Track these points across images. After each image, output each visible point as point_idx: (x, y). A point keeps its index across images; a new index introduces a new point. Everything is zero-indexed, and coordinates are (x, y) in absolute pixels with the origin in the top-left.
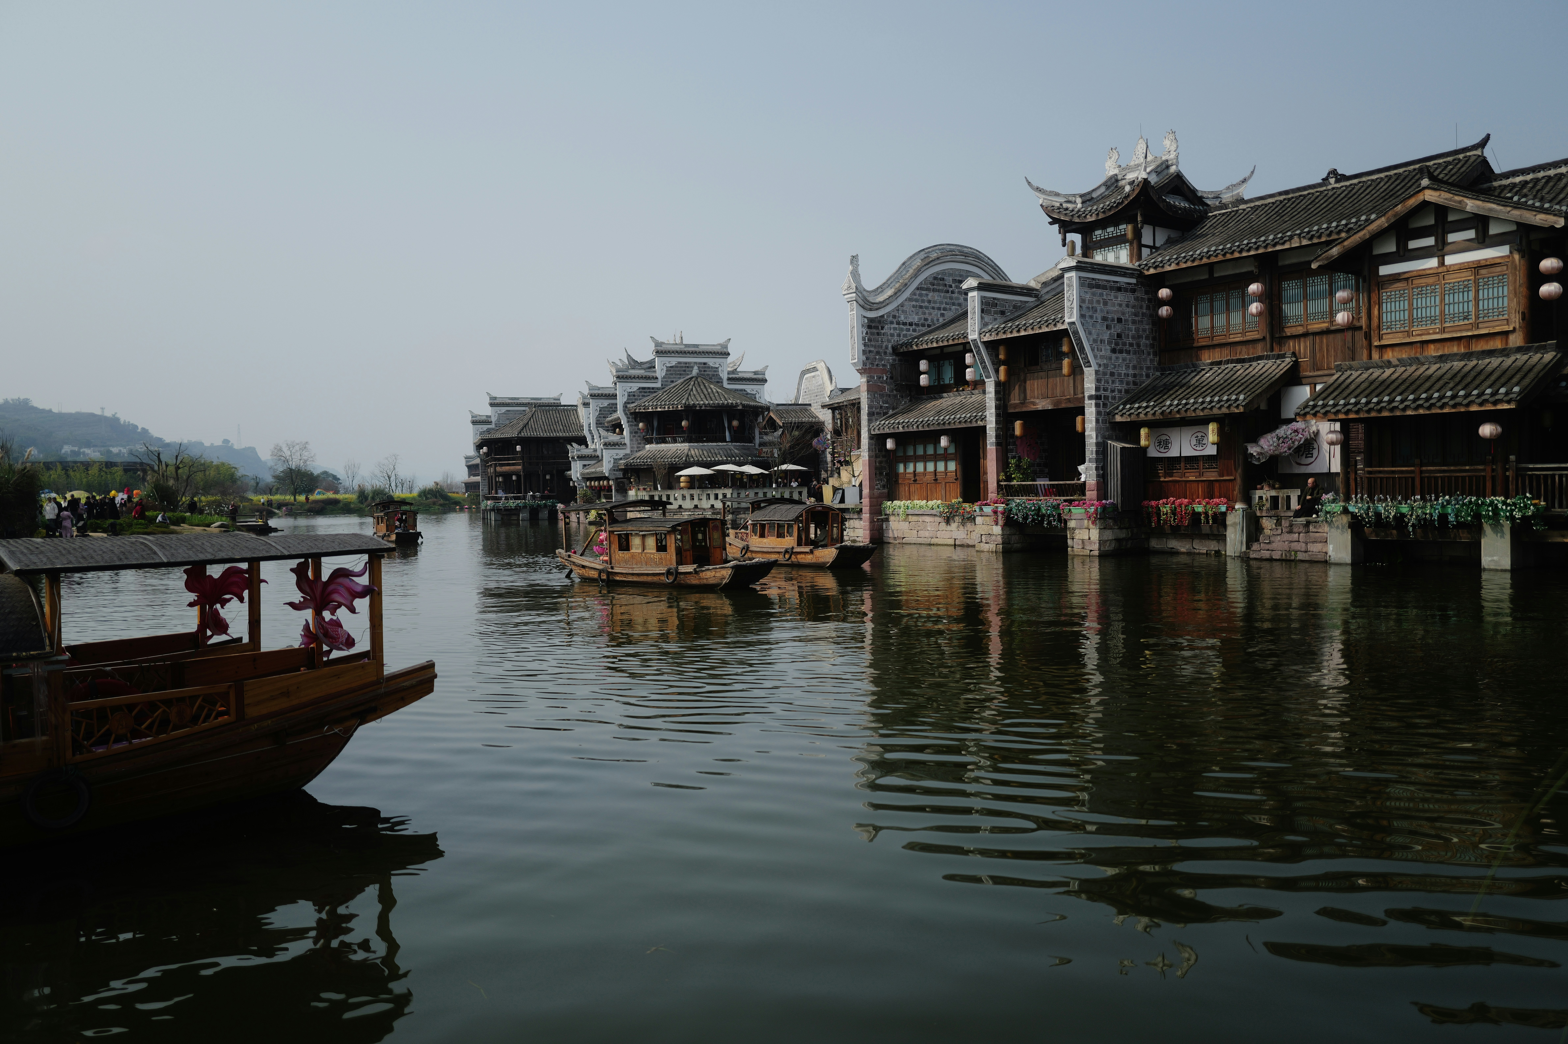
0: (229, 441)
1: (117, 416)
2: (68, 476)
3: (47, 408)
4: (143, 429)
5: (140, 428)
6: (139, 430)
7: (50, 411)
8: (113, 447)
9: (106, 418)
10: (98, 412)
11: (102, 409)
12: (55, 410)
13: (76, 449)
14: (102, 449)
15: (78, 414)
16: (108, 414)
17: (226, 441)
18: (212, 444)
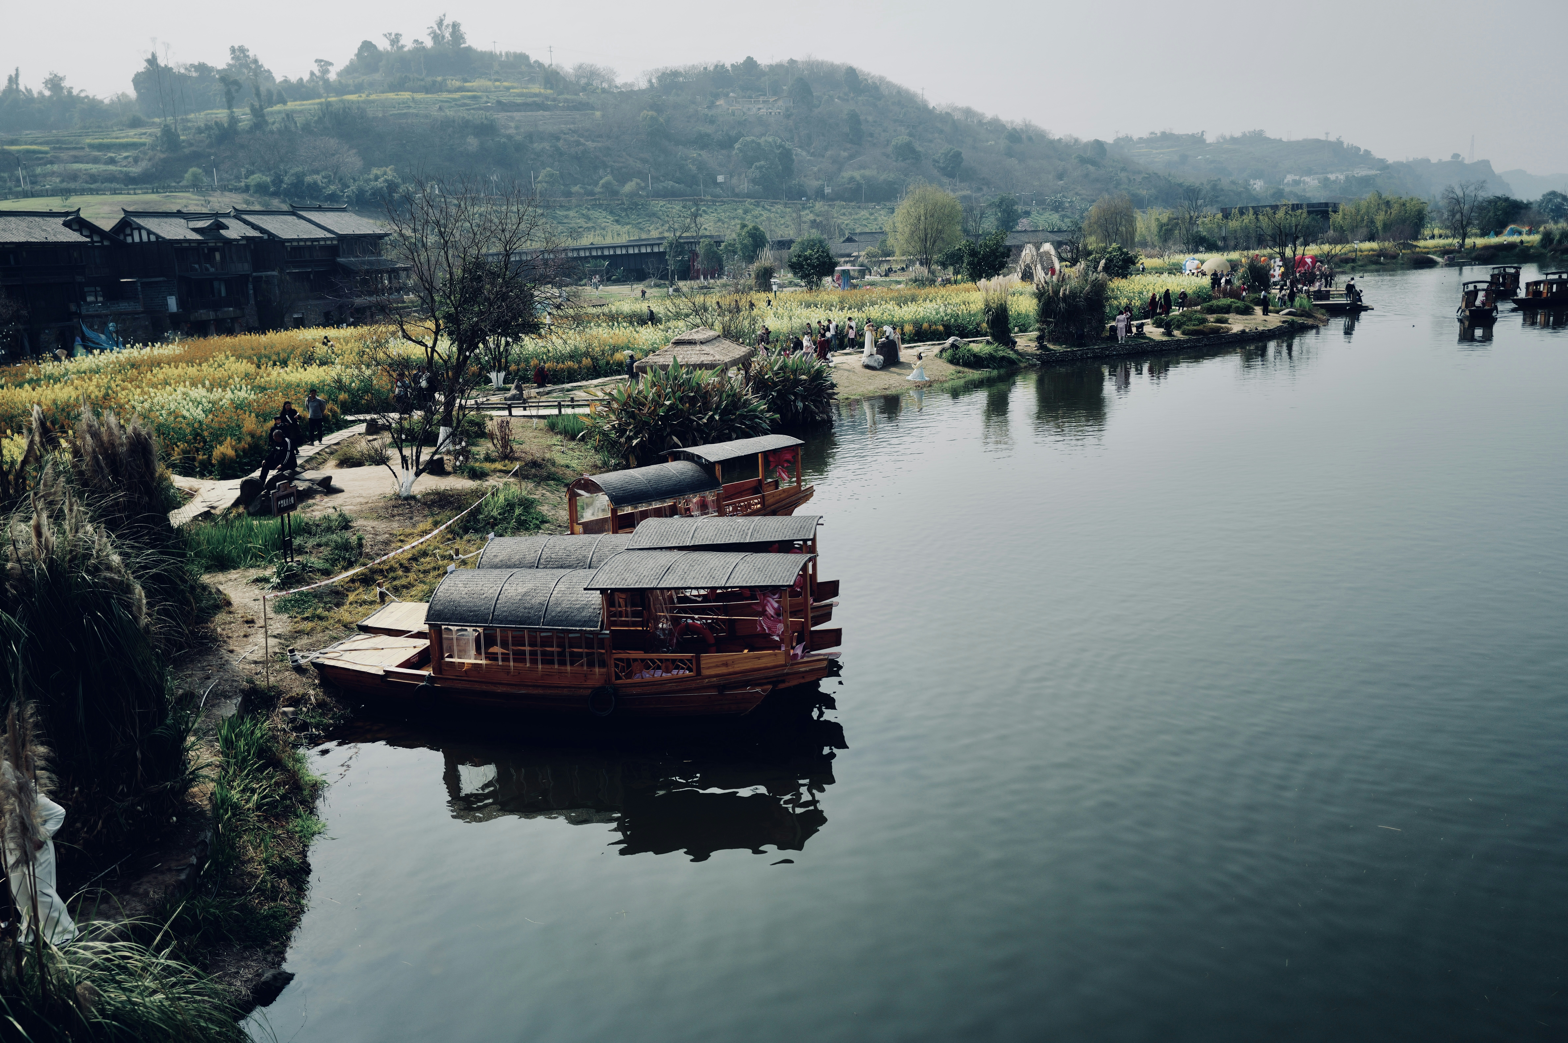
0: (1459, 156)
1: (1341, 139)
2: (1258, 220)
3: (1278, 138)
4: (1366, 151)
5: (1362, 150)
6: (1362, 153)
7: (1280, 140)
8: (1332, 173)
9: (1330, 143)
10: (1322, 137)
11: (1327, 134)
12: (1285, 139)
13: (1297, 178)
14: (1321, 176)
15: (1305, 140)
16: (1332, 138)
17: (1456, 156)
18: (1440, 160)
